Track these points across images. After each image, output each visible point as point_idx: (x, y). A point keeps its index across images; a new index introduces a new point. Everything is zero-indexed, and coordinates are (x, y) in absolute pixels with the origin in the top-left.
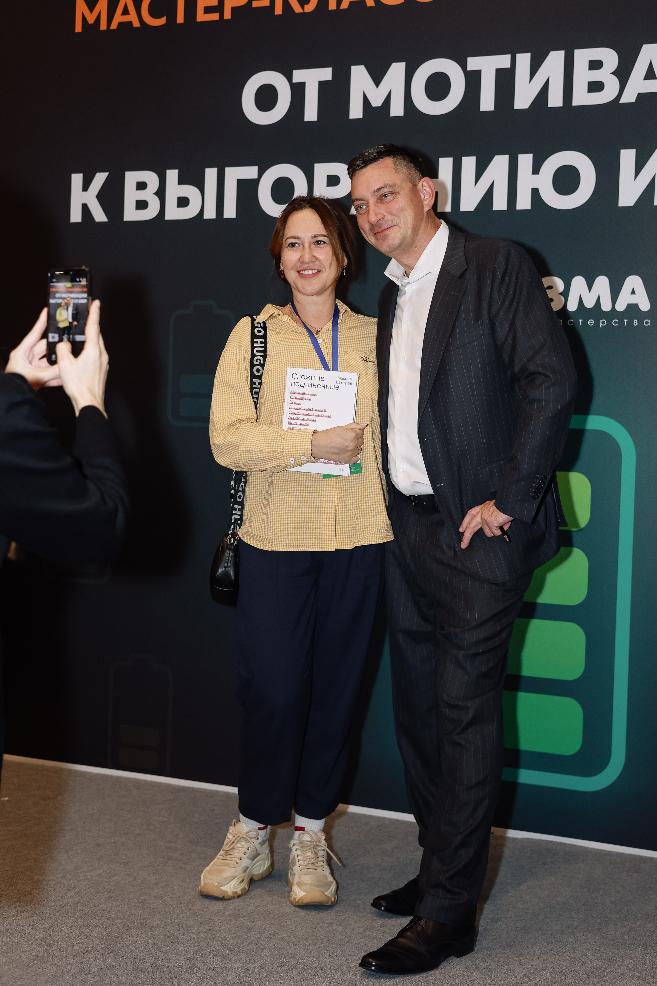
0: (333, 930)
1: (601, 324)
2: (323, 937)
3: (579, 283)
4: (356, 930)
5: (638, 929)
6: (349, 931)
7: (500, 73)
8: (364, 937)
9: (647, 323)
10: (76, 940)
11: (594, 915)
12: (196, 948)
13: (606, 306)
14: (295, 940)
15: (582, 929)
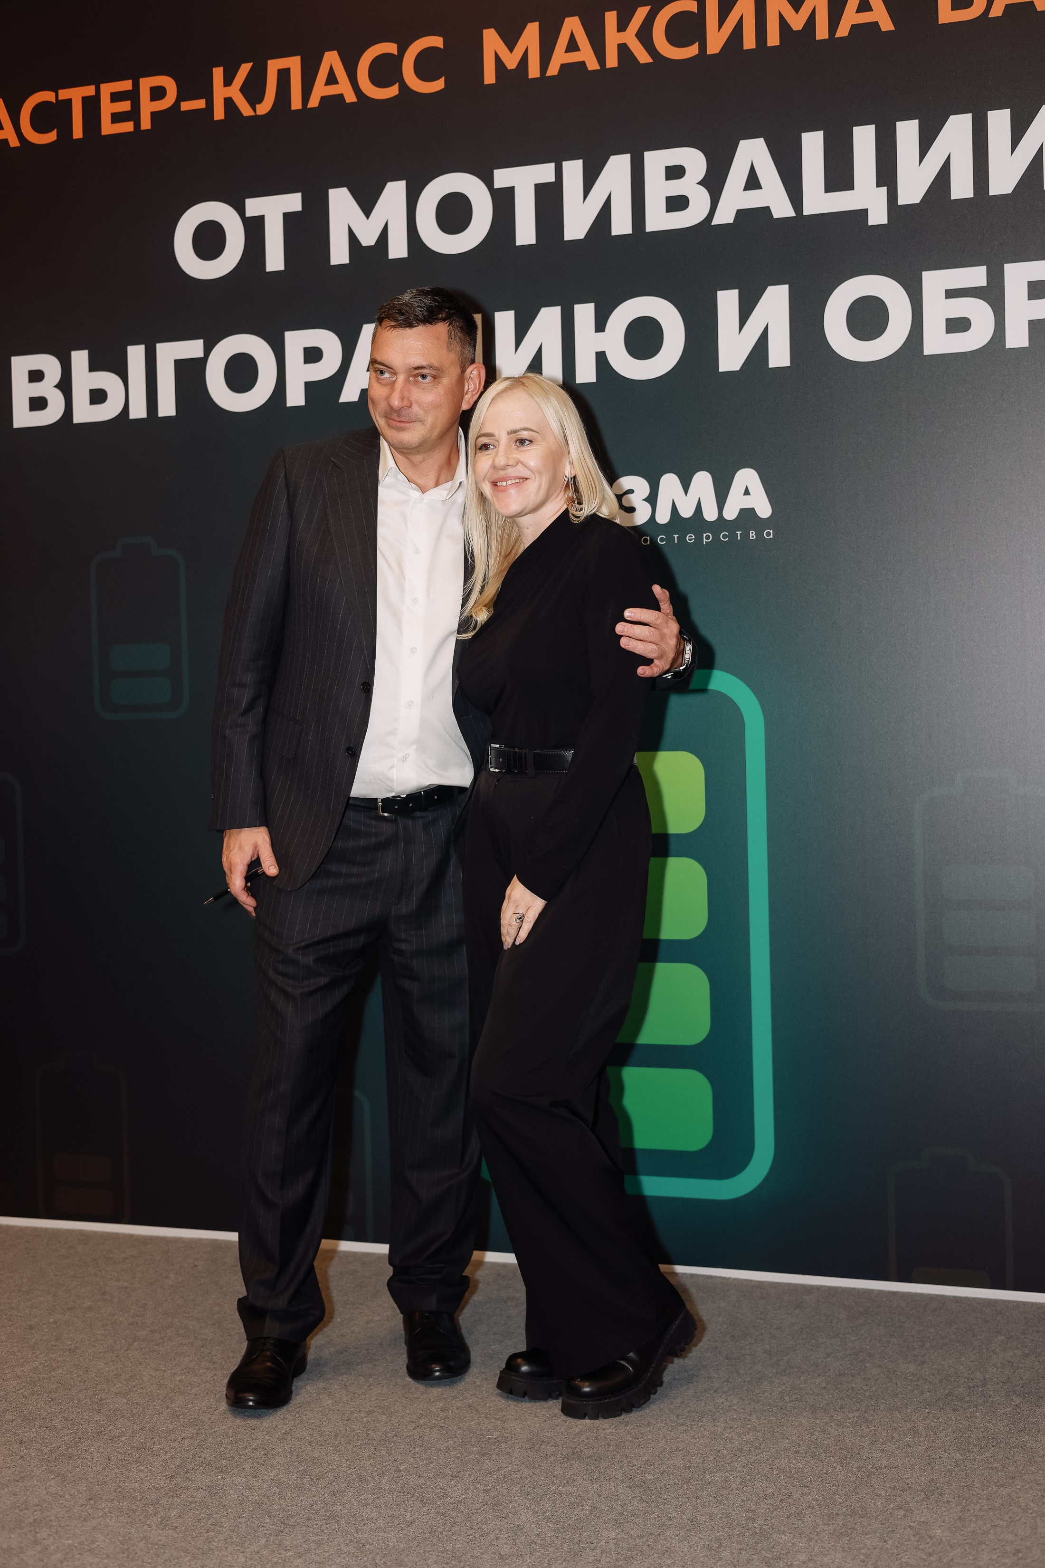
0: (374, 1421)
1: (705, 540)
2: (360, 1431)
3: (669, 483)
4: (406, 1418)
5: (802, 1385)
6: (397, 1421)
7: (540, 189)
8: (418, 1427)
9: (768, 534)
10: (5, 1463)
11: (741, 1372)
12: (178, 1462)
13: (710, 514)
14: (320, 1439)
15: (725, 1392)
